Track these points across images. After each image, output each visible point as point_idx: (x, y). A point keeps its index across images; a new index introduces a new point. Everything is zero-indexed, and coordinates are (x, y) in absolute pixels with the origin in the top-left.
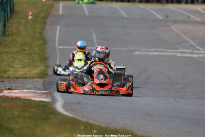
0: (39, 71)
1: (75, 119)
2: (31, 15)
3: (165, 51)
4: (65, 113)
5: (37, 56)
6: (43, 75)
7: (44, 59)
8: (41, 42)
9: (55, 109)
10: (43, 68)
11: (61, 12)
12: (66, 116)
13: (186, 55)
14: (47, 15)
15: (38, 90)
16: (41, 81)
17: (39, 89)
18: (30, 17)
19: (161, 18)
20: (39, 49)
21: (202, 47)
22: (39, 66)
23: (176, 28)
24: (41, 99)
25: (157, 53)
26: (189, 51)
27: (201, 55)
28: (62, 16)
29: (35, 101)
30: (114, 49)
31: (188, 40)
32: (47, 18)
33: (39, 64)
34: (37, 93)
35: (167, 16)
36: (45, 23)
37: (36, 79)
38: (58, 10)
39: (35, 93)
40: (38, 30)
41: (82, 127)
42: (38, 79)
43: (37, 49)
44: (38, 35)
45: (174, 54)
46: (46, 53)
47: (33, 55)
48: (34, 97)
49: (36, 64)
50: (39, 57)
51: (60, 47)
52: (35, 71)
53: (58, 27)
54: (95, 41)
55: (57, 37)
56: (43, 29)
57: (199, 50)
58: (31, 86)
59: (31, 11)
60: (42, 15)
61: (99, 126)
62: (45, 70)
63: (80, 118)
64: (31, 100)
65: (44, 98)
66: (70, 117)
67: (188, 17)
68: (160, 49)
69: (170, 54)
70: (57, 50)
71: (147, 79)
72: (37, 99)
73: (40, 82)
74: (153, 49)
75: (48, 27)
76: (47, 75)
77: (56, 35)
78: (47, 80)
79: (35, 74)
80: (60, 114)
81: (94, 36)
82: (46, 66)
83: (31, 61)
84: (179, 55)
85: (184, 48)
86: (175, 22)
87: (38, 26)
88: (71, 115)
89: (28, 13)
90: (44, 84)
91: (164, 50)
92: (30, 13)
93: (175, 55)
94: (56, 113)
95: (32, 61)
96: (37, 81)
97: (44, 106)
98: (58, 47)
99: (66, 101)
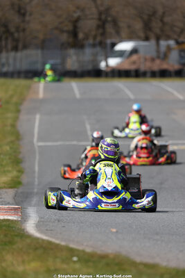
0: (9, 179)
5: (7, 157)
6: (15, 184)
7: (17, 161)
8: (13, 138)
10: (15, 173)
11: (41, 95)
14: (22, 100)
15: (6, 205)
16: (11, 192)
17: (9, 204)
19: (182, 97)
20: (11, 148)
22: (9, 171)
25: (175, 148)
28: (43, 101)
32: (21, 104)
33: (10, 169)
34: (4, 209)
36: (18, 111)
37: (4, 190)
38: (37, 93)
40: (9, 122)
42: (7, 190)
43: (8, 148)
44: (9, 128)
46: (20, 153)
47: (2, 156)
49: (6, 169)
50: (10, 158)
51: (41, 144)
52: (5, 179)
53: (38, 117)
55: (36, 130)
56: (16, 119)
60: (15, 99)
62: (18, 177)
68: (180, 142)
70: (37, 148)
71: (161, 183)
75: (23, 117)
76: (20, 183)
77: (33, 128)
78: (20, 190)
79: (4, 183)
81: (88, 127)
82: (19, 171)
87: (10, 115)
90: (15, 197)
96: (6, 192)
97: (9, 227)
98: (37, 144)
99: (41, 218)
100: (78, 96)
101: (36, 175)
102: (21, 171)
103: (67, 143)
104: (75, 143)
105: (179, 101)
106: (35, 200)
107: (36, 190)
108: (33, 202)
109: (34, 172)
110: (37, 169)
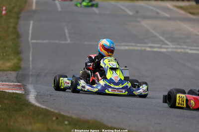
0: (12, 64)
1: (48, 111)
2: (5, 10)
3: (135, 46)
4: (38, 105)
5: (11, 49)
6: (16, 68)
7: (17, 52)
8: (14, 36)
9: (27, 101)
10: (16, 61)
11: (34, 7)
12: (39, 107)
13: (155, 50)
14: (21, 10)
15: (11, 82)
17: (13, 82)
18: (4, 12)
19: (131, 13)
20: (13, 43)
21: (170, 42)
22: (12, 60)
23: (146, 24)
24: (14, 91)
25: (127, 48)
26: (158, 45)
27: (170, 50)
28: (35, 12)
29: (9, 92)
30: (86, 43)
31: (157, 35)
32: (20, 13)
33: (12, 57)
34: (10, 85)
35: (137, 12)
36: (18, 18)
37: (9, 72)
38: (31, 6)
39: (8, 85)
40: (12, 25)
41: (54, 118)
43: (11, 43)
44: (11, 29)
45: (143, 48)
46: (19, 47)
47: (7, 49)
48: (8, 89)
49: (10, 57)
51: (34, 41)
52: (9, 64)
53: (32, 22)
54: (67, 35)
55: (30, 32)
56: (17, 23)
57: (168, 45)
58: (5, 78)
59: (5, 6)
60: (16, 10)
61: (71, 117)
62: (18, 63)
63: (52, 110)
64: (5, 92)
65: (17, 90)
66: (43, 109)
67: (158, 13)
68: (130, 44)
69: (139, 48)
70: (31, 44)
72: (11, 91)
73: (13, 75)
74: (123, 44)
75: (21, 22)
76: (20, 68)
77: (29, 30)
78: (20, 72)
79: (8, 67)
80: (33, 105)
81: (66, 31)
83: (4, 54)
84: (148, 49)
85: (153, 42)
86: (145, 18)
87: (12, 20)
88: (43, 107)
89: (2, 8)
90: (17, 77)
91: (133, 44)
92: (4, 8)
93: (145, 50)
94: (29, 105)
95: (6, 55)
96: (10, 74)
97: (18, 98)
98: (31, 41)
99: (39, 93)
100: (59, 9)
101: (31, 63)
102: (20, 60)
103: (52, 41)
104: (57, 41)
105: (130, 16)
106: (31, 80)
107: (31, 73)
108: (30, 81)
109: (29, 60)
110: (31, 58)
